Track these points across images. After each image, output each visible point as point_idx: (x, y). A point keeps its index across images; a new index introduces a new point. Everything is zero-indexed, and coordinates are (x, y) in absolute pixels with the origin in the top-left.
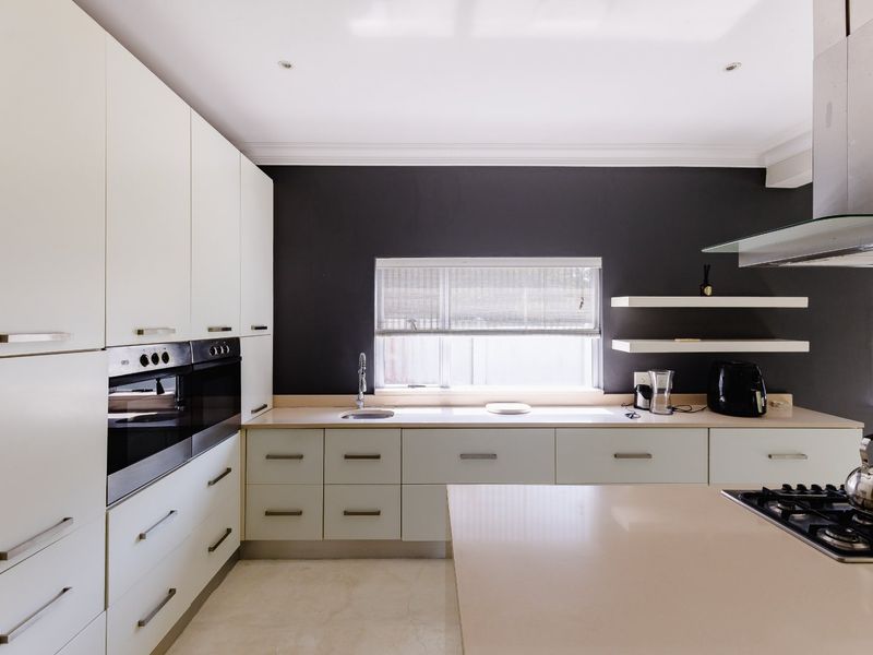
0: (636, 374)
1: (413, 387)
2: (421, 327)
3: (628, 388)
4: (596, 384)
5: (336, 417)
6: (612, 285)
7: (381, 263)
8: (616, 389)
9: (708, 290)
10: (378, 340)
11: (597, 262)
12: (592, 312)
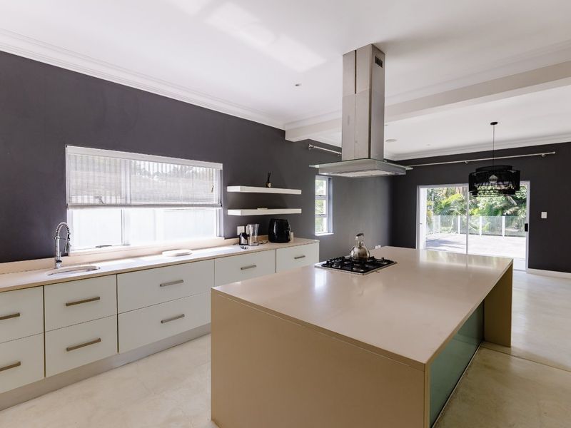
0: (238, 228)
1: (100, 247)
2: (108, 202)
3: (235, 236)
4: (218, 234)
6: (229, 179)
7: (71, 150)
8: (230, 236)
9: (270, 185)
10: (69, 211)
11: (220, 166)
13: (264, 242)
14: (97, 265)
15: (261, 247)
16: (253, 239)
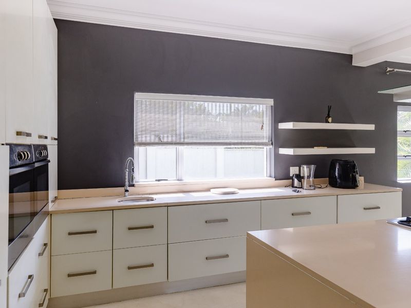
0: (291, 168)
1: (159, 180)
2: (165, 140)
3: (287, 177)
4: (268, 175)
5: (114, 202)
6: (279, 115)
7: (138, 96)
8: (281, 177)
9: (330, 120)
10: (136, 148)
11: (271, 102)
12: (267, 132)
13: (323, 186)
14: (154, 196)
15: (317, 191)
16: (308, 182)
